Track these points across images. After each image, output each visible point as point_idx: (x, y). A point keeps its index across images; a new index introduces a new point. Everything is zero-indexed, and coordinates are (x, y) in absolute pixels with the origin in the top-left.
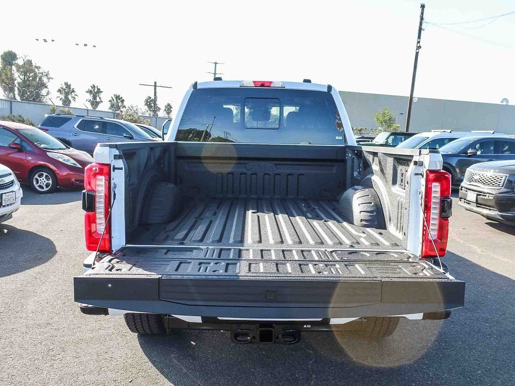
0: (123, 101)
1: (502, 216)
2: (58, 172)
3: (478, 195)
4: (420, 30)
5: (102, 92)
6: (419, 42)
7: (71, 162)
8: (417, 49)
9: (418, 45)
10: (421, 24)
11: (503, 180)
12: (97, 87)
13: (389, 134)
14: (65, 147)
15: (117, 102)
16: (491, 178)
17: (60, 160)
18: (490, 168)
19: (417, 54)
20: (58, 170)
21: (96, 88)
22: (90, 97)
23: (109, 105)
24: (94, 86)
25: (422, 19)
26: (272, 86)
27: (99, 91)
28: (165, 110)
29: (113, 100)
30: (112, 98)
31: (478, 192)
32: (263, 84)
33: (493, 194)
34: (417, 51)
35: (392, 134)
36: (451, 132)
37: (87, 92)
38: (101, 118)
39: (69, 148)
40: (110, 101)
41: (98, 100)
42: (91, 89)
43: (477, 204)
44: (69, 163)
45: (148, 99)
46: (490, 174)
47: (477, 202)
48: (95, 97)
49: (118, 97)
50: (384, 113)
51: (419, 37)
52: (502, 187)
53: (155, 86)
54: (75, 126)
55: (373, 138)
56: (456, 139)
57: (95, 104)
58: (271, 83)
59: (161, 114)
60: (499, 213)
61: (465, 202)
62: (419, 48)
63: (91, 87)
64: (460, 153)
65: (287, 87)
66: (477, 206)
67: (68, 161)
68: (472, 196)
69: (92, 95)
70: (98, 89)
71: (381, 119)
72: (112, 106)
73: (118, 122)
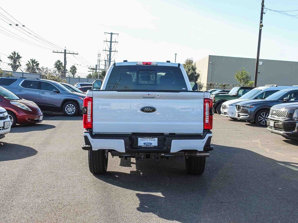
0: (38, 65)
1: (286, 134)
2: (17, 114)
3: (275, 122)
4: (262, 13)
5: (21, 57)
6: (261, 22)
7: (25, 108)
8: (260, 27)
9: (261, 24)
10: (262, 9)
11: (286, 114)
12: (17, 53)
13: (239, 88)
14: (18, 98)
15: (33, 66)
16: (283, 112)
17: (18, 106)
18: (283, 107)
19: (260, 30)
20: (18, 112)
21: (16, 55)
22: (11, 62)
23: (26, 67)
24: (15, 53)
25: (263, 6)
26: (151, 64)
27: (19, 57)
28: (71, 71)
29: (30, 63)
30: (29, 62)
31: (275, 121)
32: (147, 64)
33: (282, 121)
34: (261, 28)
35: (241, 88)
36: (277, 86)
37: (9, 58)
38: (38, 79)
39: (22, 99)
40: (27, 65)
41: (18, 64)
42: (12, 55)
43: (275, 128)
44: (24, 108)
45: (58, 62)
46: (283, 110)
47: (274, 127)
48: (15, 62)
49: (33, 61)
50: (242, 73)
51: (262, 18)
52: (286, 117)
53: (65, 53)
54: (20, 85)
55: (229, 91)
56: (279, 91)
57: (15, 67)
58: (151, 63)
59: (68, 74)
60: (285, 132)
61: (270, 127)
62: (261, 26)
63: (12, 53)
64: (279, 99)
65: (159, 65)
66: (275, 129)
67: (23, 107)
68: (272, 123)
69: (13, 60)
70: (18, 55)
71: (240, 77)
72: (28, 69)
73: (50, 82)
